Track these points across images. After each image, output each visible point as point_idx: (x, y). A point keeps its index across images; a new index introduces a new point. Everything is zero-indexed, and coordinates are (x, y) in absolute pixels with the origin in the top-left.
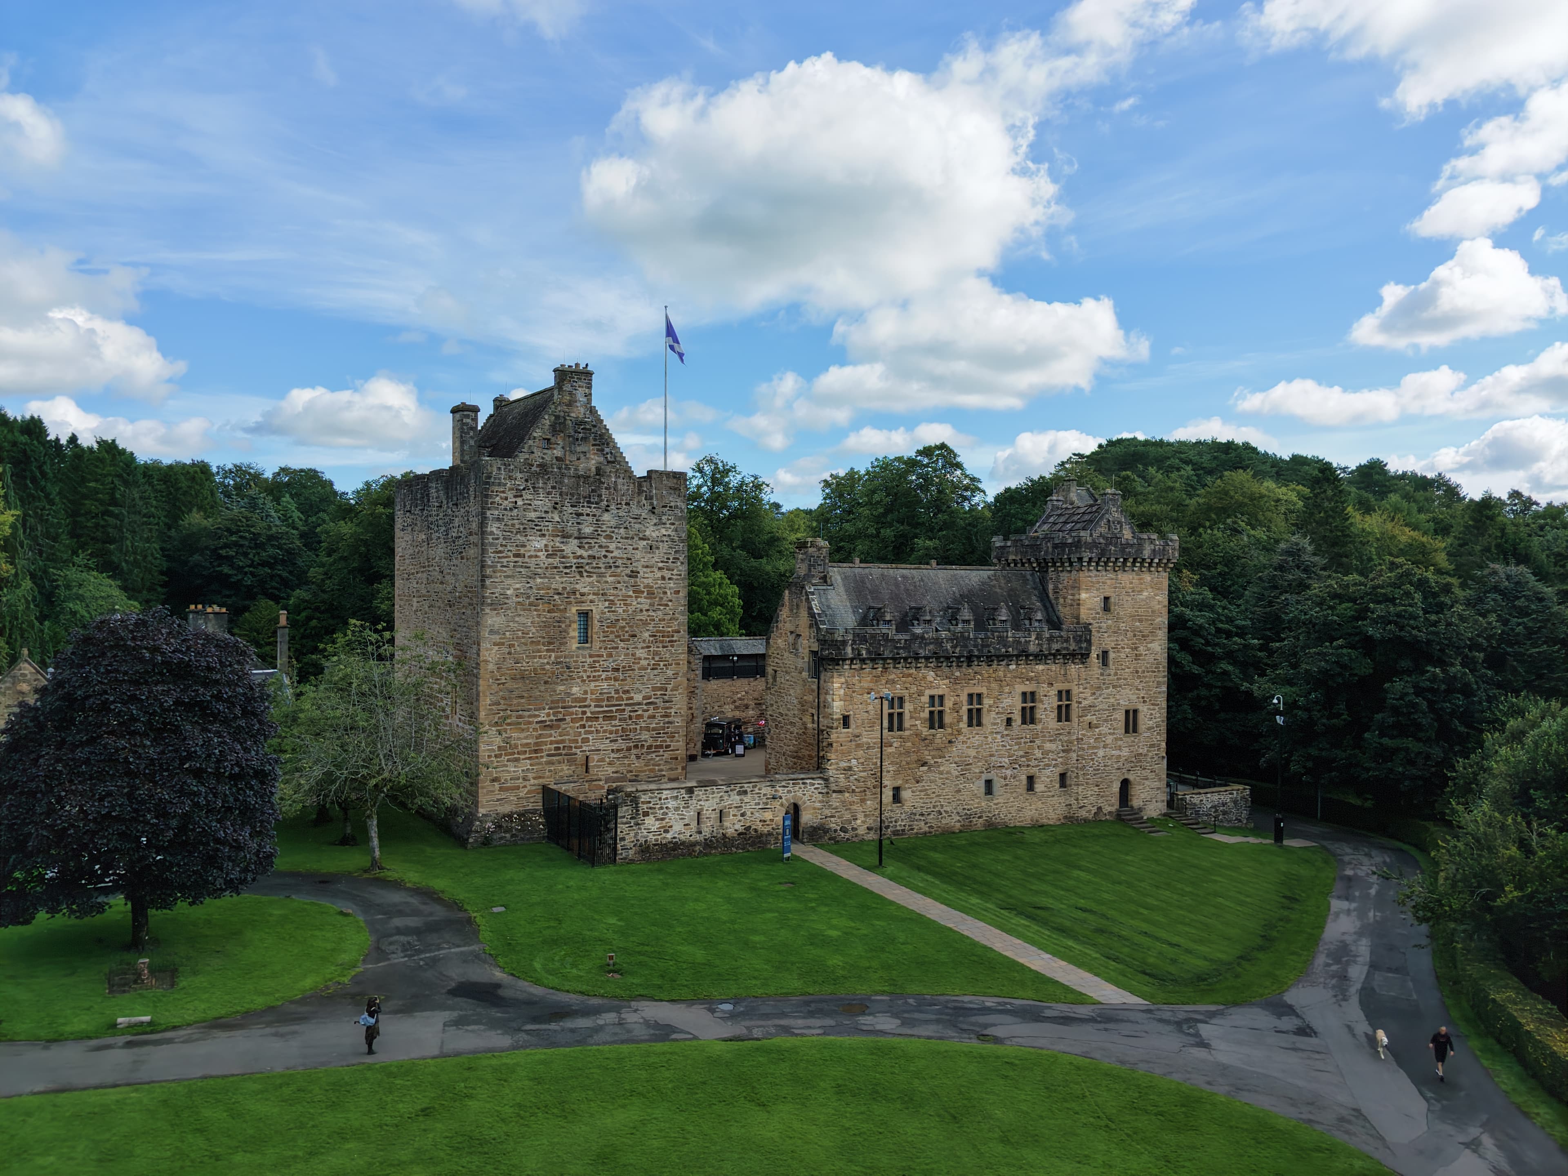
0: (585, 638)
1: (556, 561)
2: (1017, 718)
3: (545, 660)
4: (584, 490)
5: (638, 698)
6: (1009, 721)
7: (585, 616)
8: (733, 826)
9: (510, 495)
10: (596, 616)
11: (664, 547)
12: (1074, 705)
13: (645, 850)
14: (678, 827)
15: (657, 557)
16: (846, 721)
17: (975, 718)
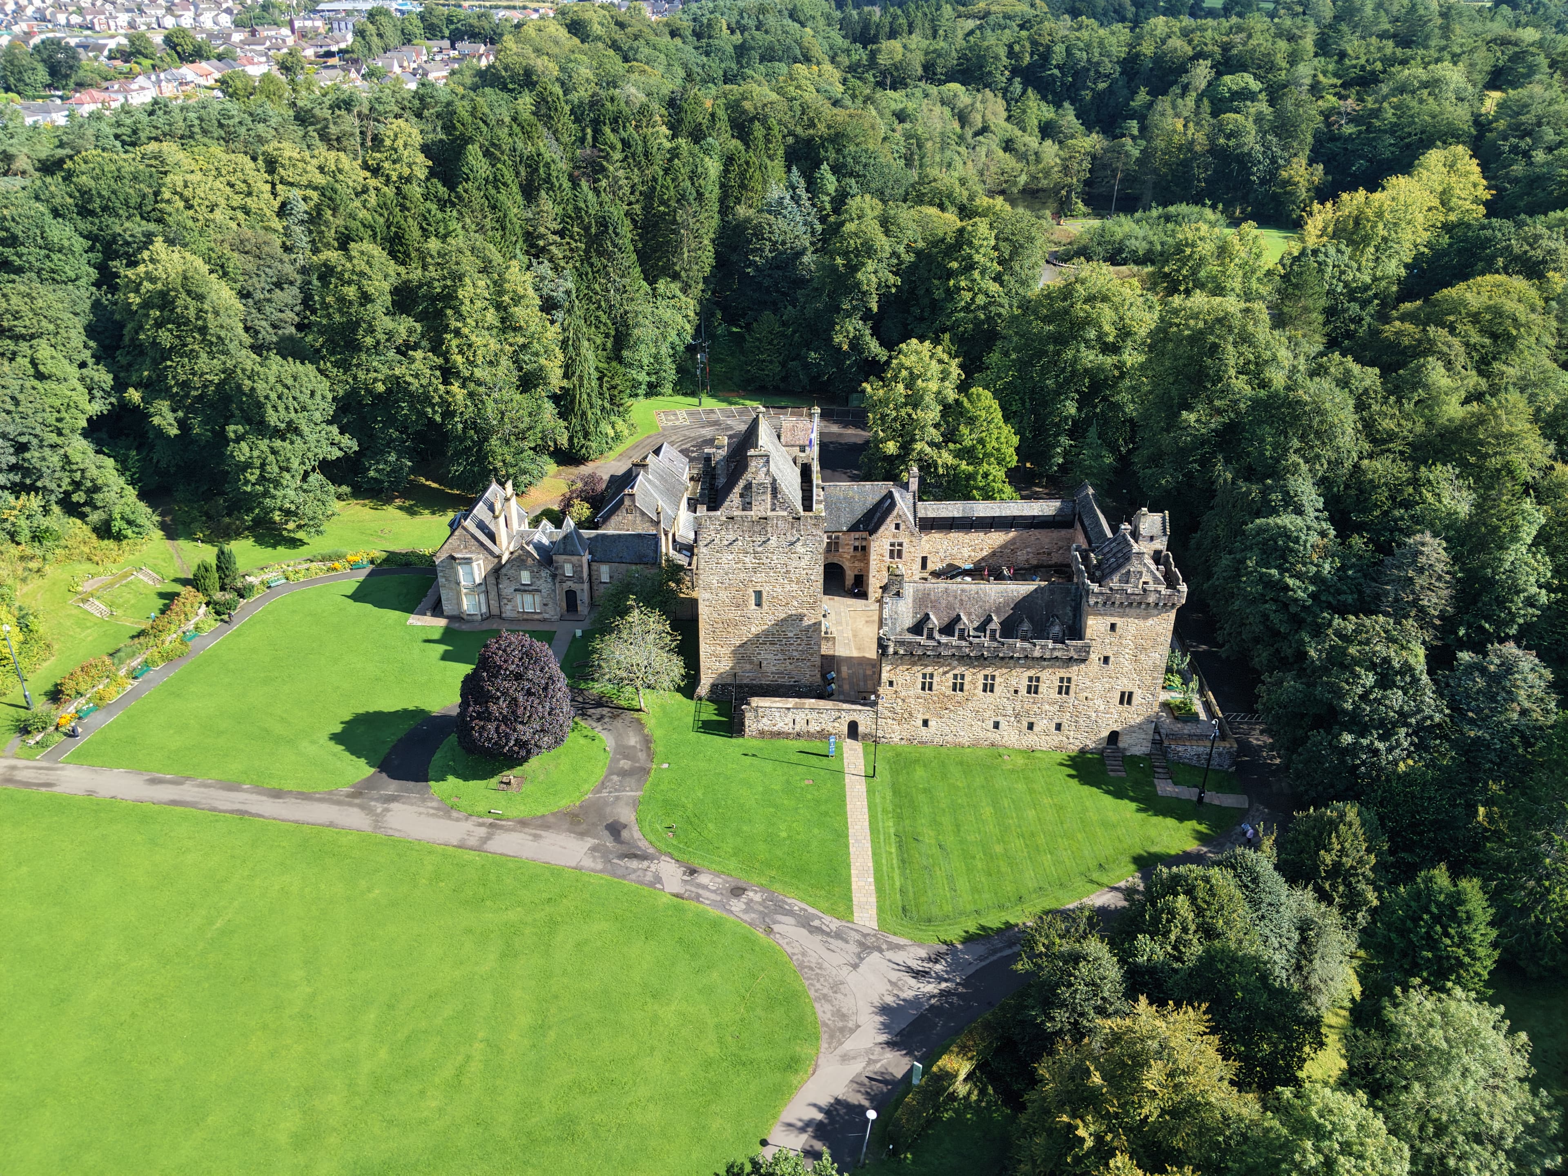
0: (759, 604)
1: (740, 566)
2: (1023, 691)
3: (733, 614)
4: (757, 528)
5: (791, 635)
6: (1016, 692)
7: (759, 594)
8: (814, 727)
9: (713, 533)
10: (765, 594)
11: (807, 558)
12: (1073, 686)
13: (762, 733)
14: (781, 724)
15: (803, 563)
16: (891, 683)
17: (989, 688)
